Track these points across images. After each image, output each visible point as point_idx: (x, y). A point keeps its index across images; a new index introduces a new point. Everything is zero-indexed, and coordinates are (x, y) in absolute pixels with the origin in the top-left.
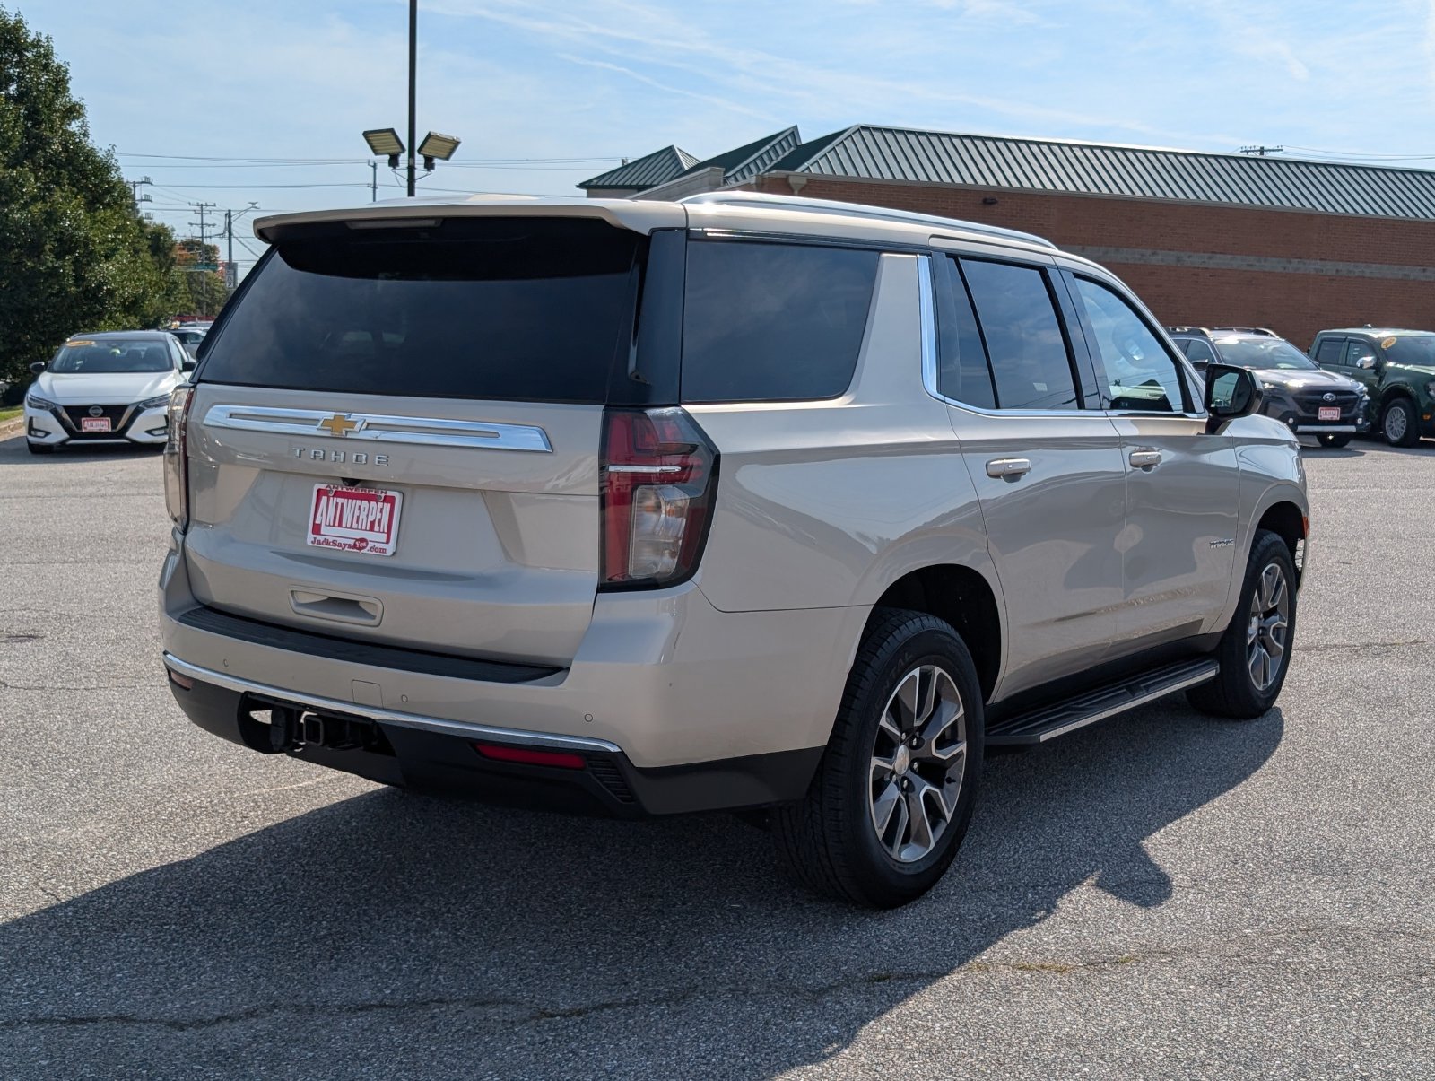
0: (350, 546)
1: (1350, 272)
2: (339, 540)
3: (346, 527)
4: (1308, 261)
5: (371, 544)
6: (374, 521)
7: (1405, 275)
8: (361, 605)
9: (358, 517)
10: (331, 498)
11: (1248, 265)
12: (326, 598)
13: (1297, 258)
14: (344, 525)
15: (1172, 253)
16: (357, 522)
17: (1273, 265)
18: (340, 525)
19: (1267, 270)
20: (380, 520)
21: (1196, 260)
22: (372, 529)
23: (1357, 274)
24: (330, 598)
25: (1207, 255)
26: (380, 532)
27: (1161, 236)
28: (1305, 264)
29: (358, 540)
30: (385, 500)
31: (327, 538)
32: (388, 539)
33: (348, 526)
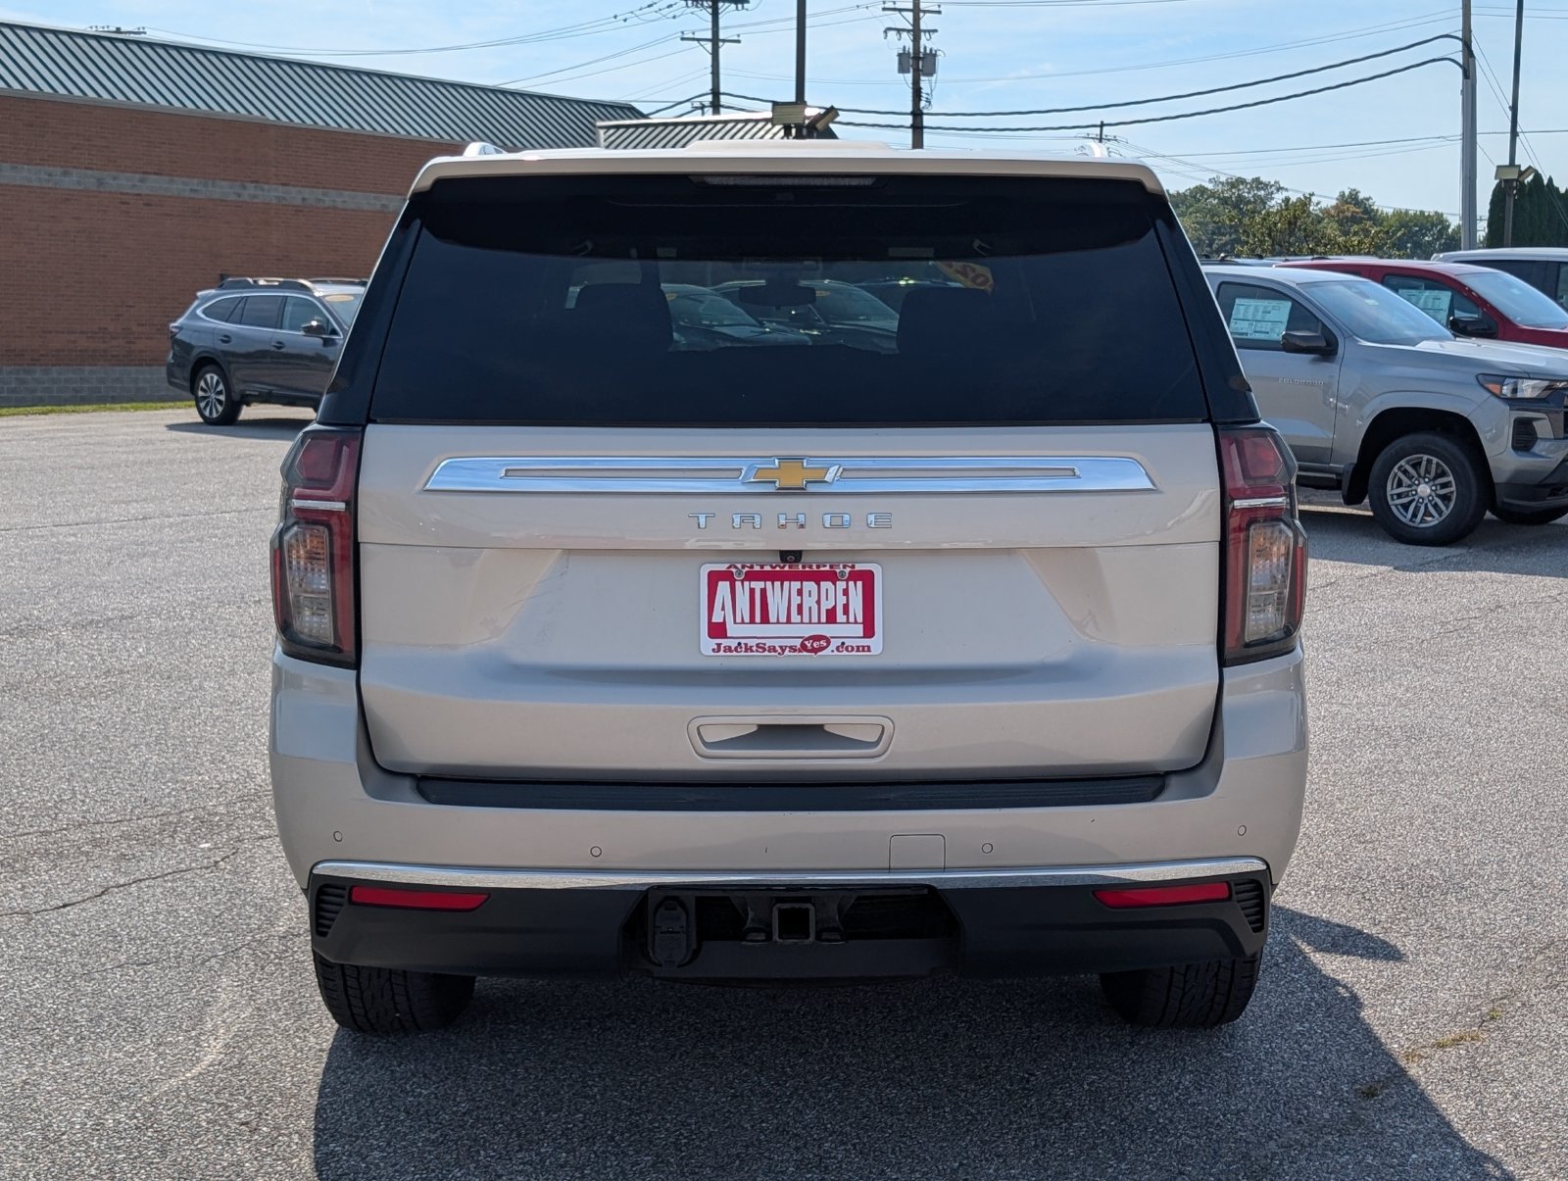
0: (793, 649)
1: (319, 200)
2: (769, 643)
3: (778, 622)
4: (266, 187)
5: (835, 643)
6: (835, 607)
7: (383, 206)
8: (827, 728)
9: (800, 606)
10: (738, 584)
11: (192, 190)
12: (755, 729)
13: (252, 182)
14: (772, 618)
15: (90, 172)
16: (800, 613)
17: (223, 190)
18: (765, 620)
19: (216, 196)
20: (846, 607)
21: (125, 182)
22: (831, 620)
23: (327, 205)
24: (761, 727)
25: (137, 176)
26: (848, 622)
27: (74, 148)
28: (263, 190)
29: (808, 639)
30: (855, 576)
31: (743, 641)
32: (869, 631)
33: (783, 619)
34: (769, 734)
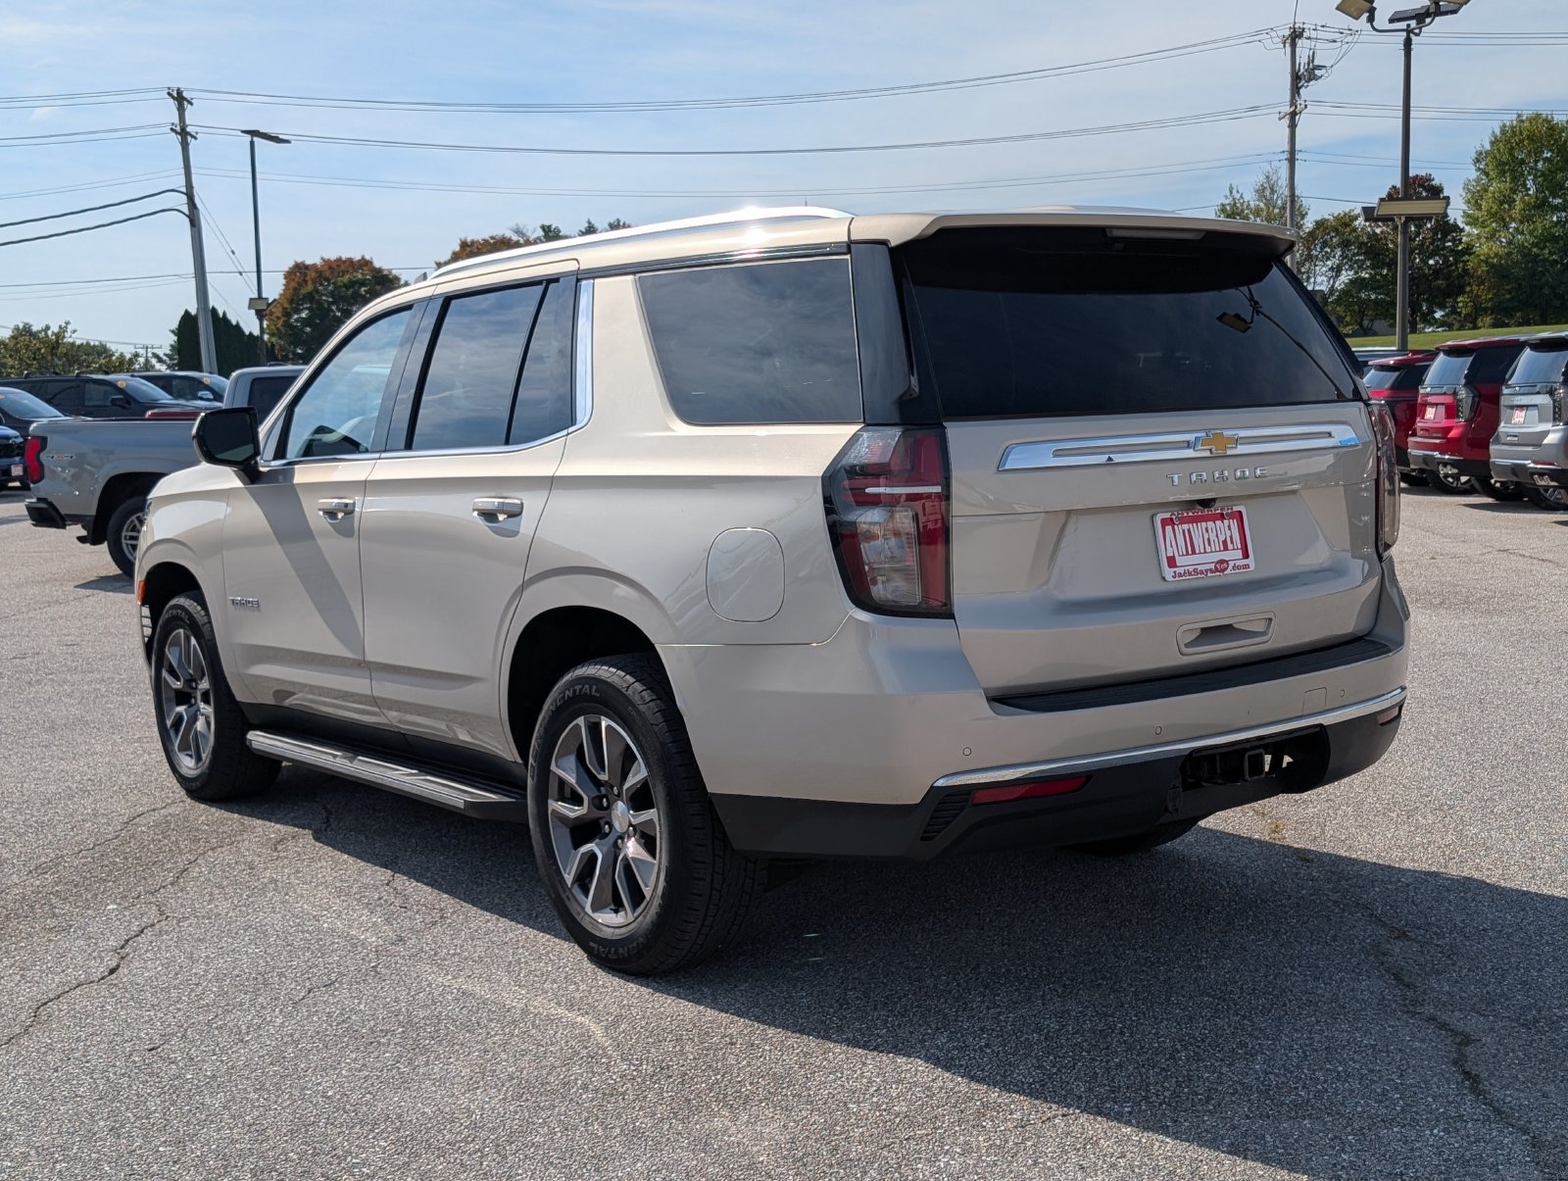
0: (1211, 571)
2: (1200, 568)
3: (1200, 553)
5: (1231, 564)
6: (1226, 540)
8: (1235, 626)
9: (1209, 540)
10: (1176, 528)
12: (1200, 631)
14: (1197, 552)
16: (1210, 544)
18: (1194, 553)
20: (1231, 537)
22: (1226, 548)
24: (1204, 630)
26: (1235, 549)
29: (1218, 562)
30: (1232, 516)
31: (1187, 568)
32: (1246, 555)
33: (1202, 551)
34: (1210, 634)
